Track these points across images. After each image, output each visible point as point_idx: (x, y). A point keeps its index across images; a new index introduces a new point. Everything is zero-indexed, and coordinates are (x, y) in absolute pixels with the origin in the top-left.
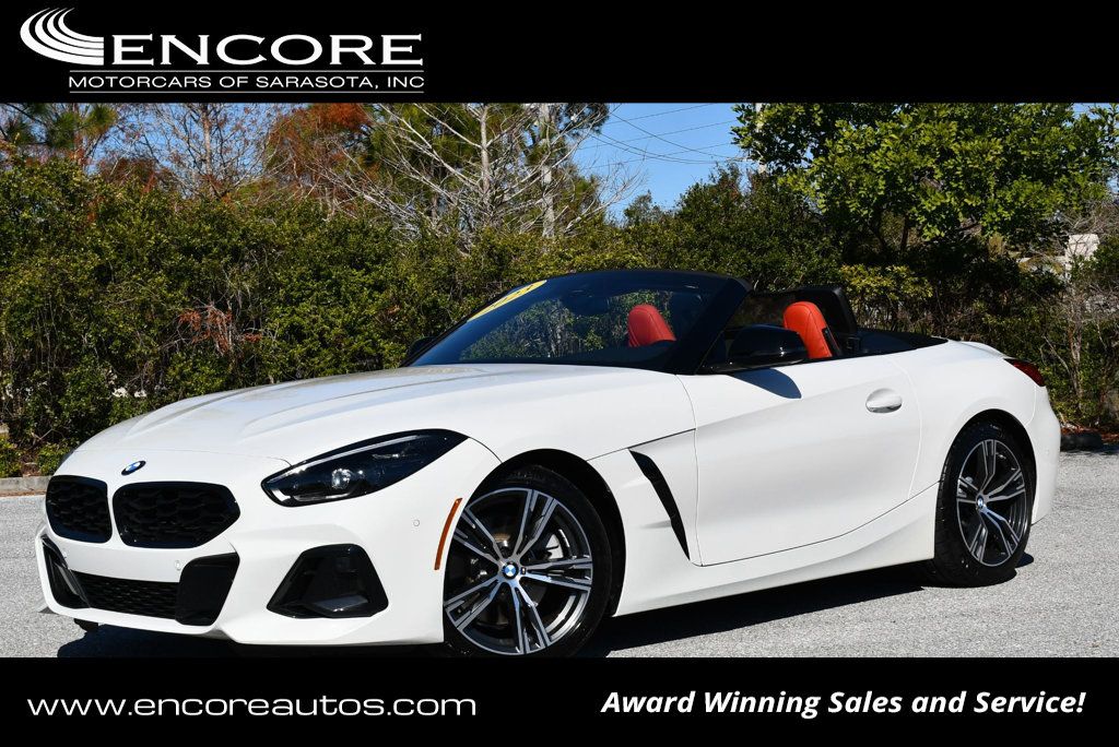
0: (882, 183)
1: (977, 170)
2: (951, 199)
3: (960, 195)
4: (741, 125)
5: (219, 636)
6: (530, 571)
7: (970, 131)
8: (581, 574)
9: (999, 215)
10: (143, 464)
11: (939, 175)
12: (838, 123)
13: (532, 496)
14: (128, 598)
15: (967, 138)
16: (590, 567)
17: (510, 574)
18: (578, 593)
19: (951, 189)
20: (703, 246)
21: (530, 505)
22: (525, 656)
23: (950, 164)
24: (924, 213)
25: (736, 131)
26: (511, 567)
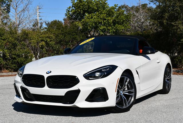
0: (94, 24)
1: (110, 23)
2: (105, 27)
3: (107, 27)
4: (67, 13)
5: (75, 106)
6: (124, 92)
7: (108, 16)
8: (132, 92)
9: (113, 31)
10: (51, 72)
11: (103, 23)
12: (86, 13)
13: (126, 78)
14: (48, 99)
15: (107, 17)
16: (134, 91)
17: (121, 93)
18: (132, 96)
19: (105, 26)
20: (63, 34)
21: (125, 80)
22: (125, 108)
23: (105, 21)
24: (100, 30)
25: (66, 14)
26: (121, 91)
